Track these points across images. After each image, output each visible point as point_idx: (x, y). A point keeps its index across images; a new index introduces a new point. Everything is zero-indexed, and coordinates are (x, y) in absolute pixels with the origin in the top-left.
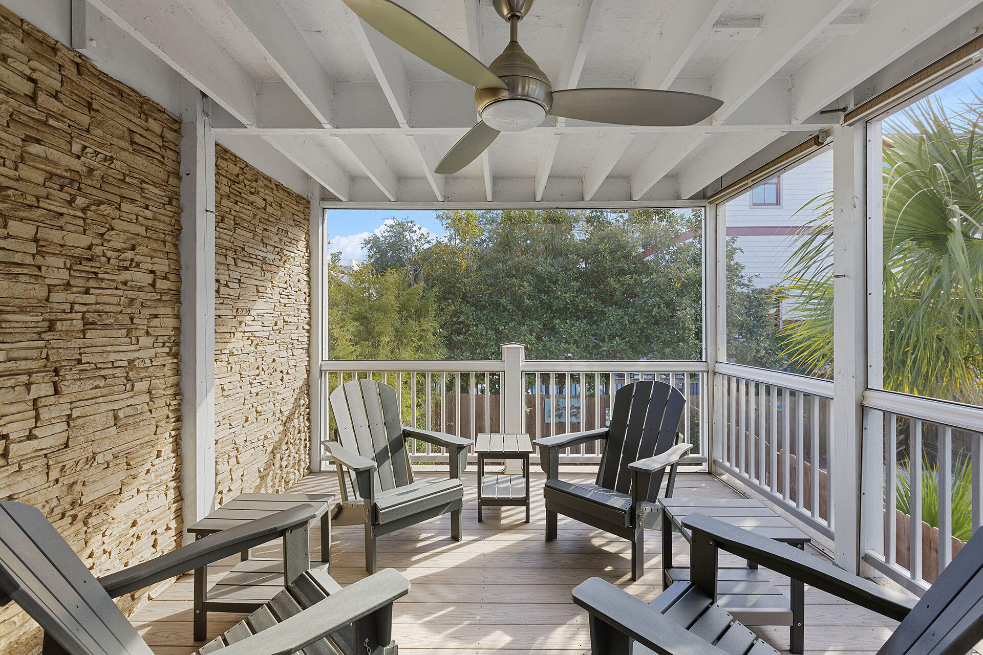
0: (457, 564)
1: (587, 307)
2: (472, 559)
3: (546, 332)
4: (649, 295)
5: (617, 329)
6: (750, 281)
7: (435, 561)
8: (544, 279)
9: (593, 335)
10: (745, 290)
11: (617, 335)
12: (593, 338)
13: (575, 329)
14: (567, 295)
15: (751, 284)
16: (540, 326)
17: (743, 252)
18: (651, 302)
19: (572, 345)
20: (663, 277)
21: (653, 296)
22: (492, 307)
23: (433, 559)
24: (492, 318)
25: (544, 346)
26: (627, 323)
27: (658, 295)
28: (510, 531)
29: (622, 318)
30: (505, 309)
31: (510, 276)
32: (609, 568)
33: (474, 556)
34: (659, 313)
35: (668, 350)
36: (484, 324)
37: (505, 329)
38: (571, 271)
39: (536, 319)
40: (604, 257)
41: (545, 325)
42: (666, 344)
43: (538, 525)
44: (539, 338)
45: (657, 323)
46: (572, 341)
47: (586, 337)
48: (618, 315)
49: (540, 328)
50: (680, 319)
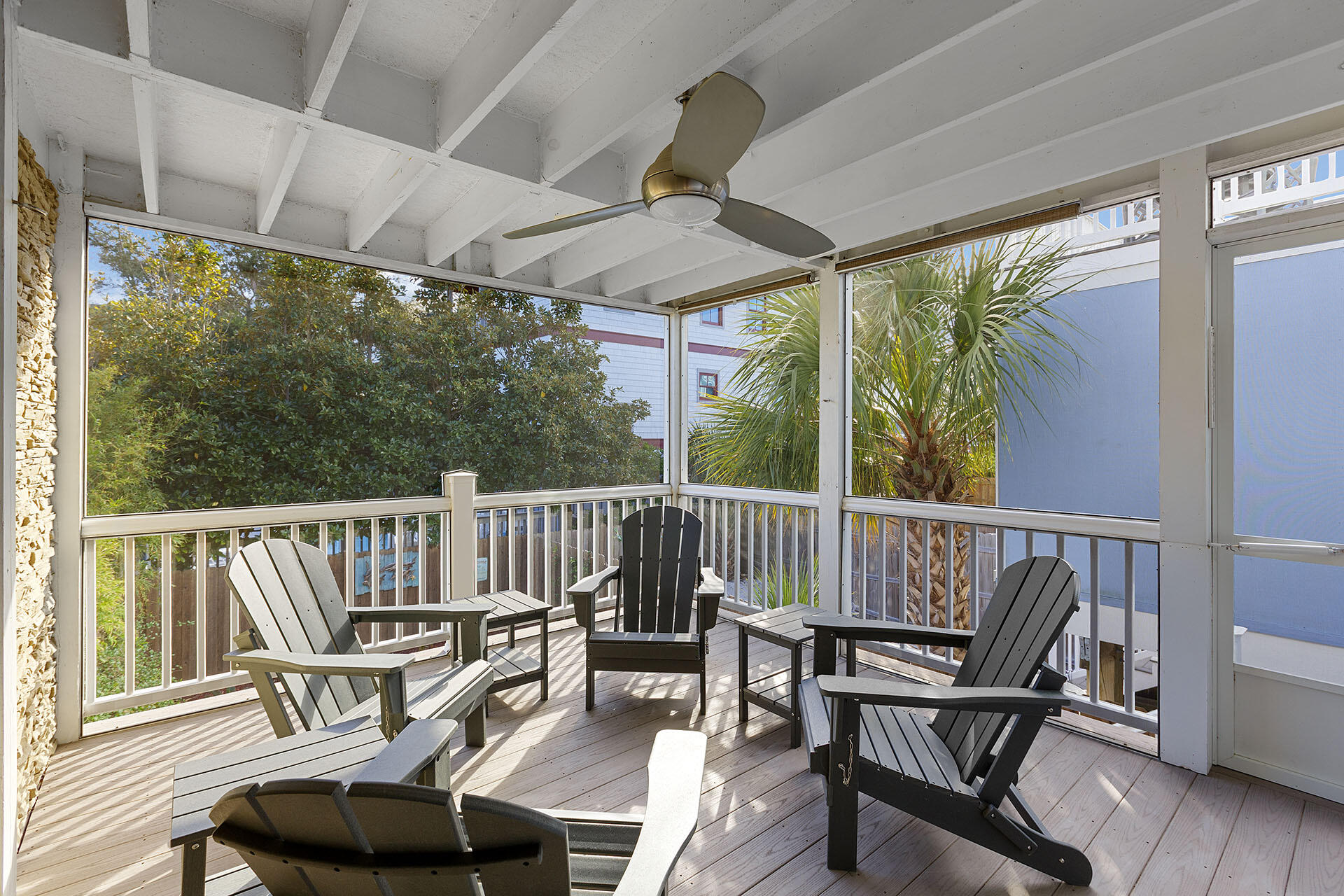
0: (512, 769)
1: (421, 419)
2: (524, 758)
3: (356, 458)
4: (509, 406)
5: (465, 451)
6: (613, 394)
7: (477, 778)
8: (354, 374)
9: (430, 460)
10: (607, 403)
11: (465, 459)
12: (430, 465)
13: (404, 451)
14: (395, 402)
15: (614, 397)
16: (346, 448)
17: (609, 361)
18: (511, 415)
19: (400, 475)
20: (526, 383)
21: (514, 408)
22: (253, 417)
23: (473, 776)
24: (257, 435)
25: (355, 478)
26: (480, 443)
27: (520, 408)
28: (535, 715)
29: (472, 436)
30: (283, 420)
31: (292, 366)
32: (673, 713)
33: (523, 753)
34: (521, 429)
35: (531, 477)
36: (241, 445)
37: (282, 452)
38: (397, 367)
39: (339, 437)
40: (447, 350)
41: (353, 446)
42: (529, 470)
43: (560, 698)
44: (345, 466)
45: (516, 443)
46: (399, 470)
47: (419, 463)
48: (466, 432)
49: (346, 451)
50: (547, 437)
